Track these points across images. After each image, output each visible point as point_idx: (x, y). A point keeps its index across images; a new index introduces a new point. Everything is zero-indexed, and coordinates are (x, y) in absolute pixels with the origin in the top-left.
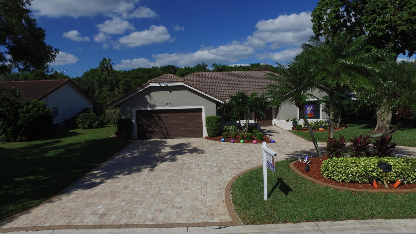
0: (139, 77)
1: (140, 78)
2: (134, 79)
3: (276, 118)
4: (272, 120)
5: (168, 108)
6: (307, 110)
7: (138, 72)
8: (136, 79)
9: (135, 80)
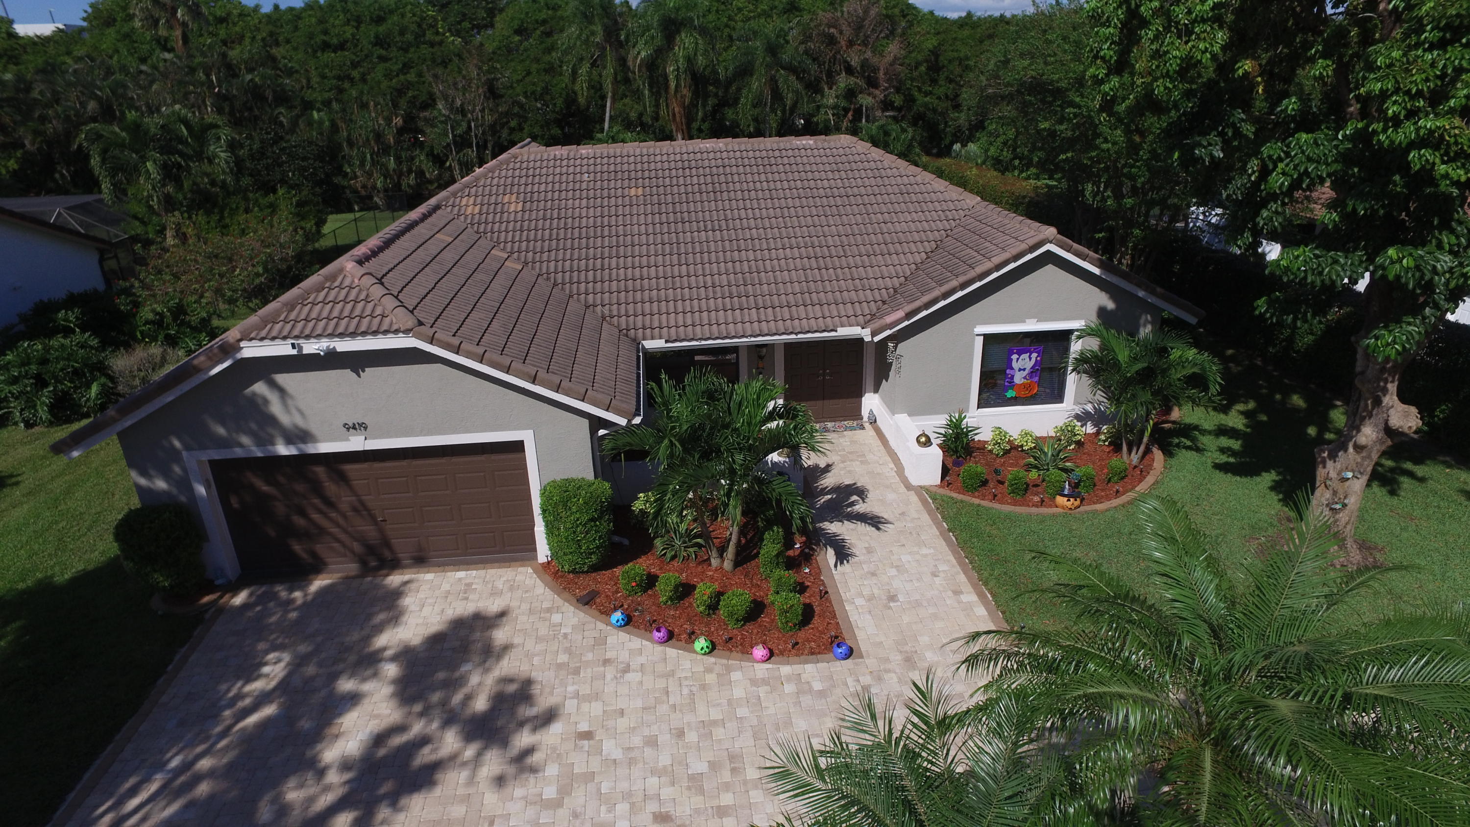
0: (335, 41)
1: (341, 47)
2: (315, 52)
3: (876, 390)
4: (860, 395)
5: (356, 443)
6: (1012, 368)
7: (332, 20)
8: (323, 51)
9: (319, 54)
